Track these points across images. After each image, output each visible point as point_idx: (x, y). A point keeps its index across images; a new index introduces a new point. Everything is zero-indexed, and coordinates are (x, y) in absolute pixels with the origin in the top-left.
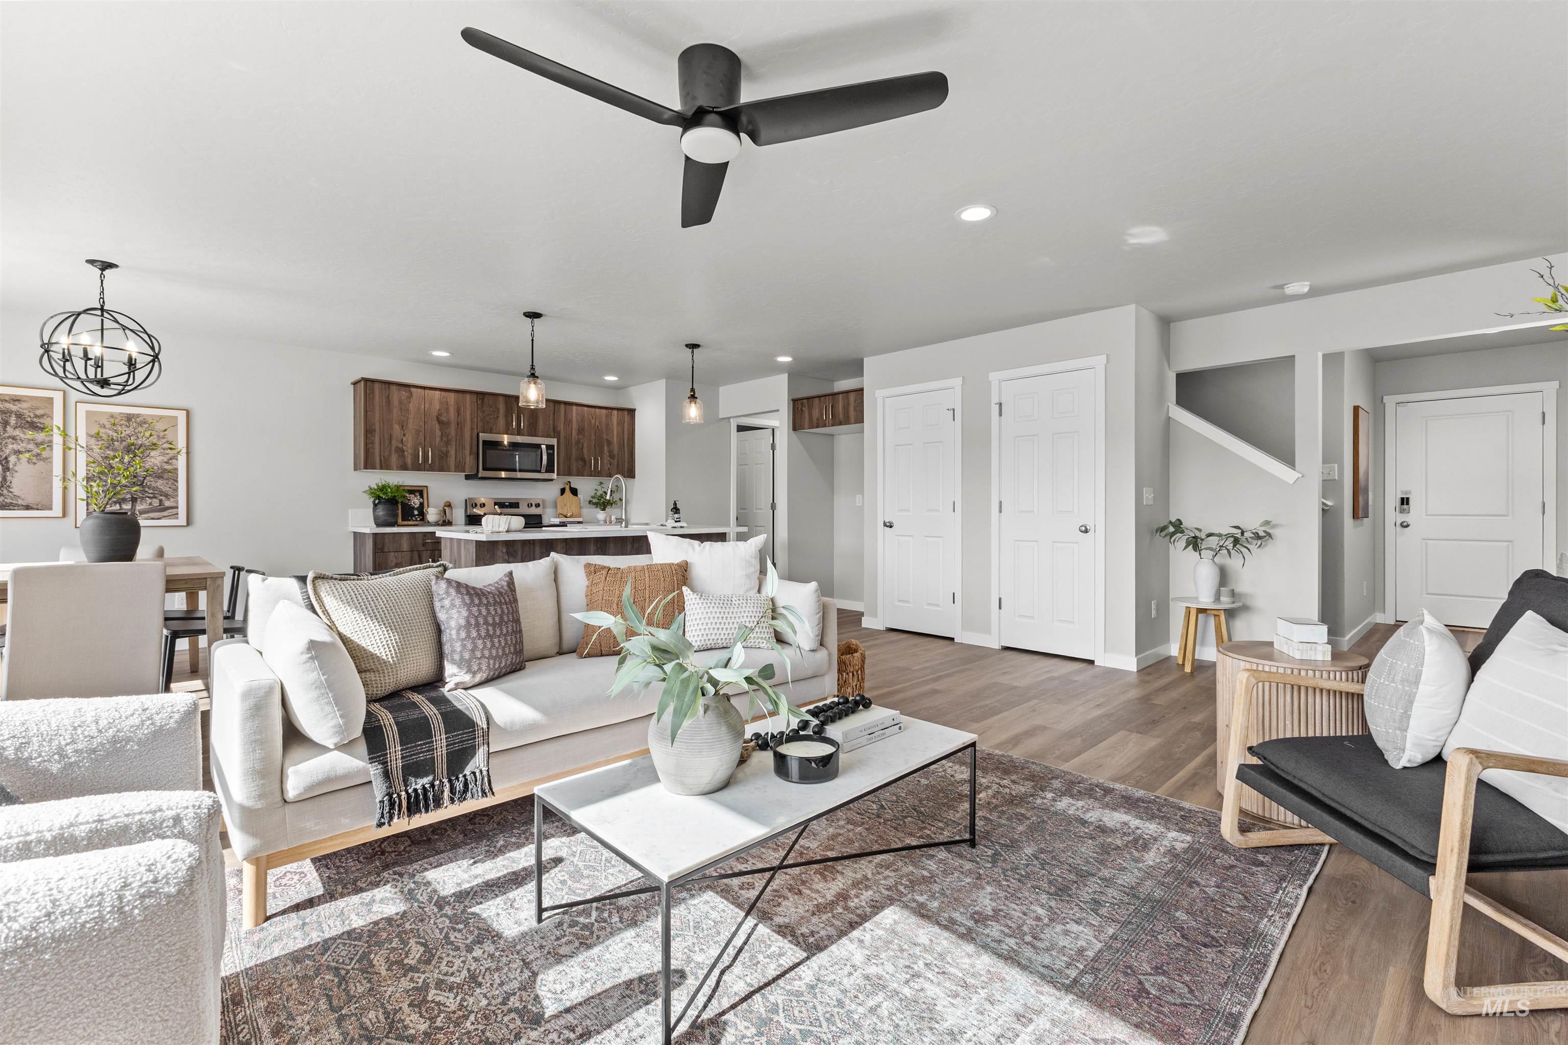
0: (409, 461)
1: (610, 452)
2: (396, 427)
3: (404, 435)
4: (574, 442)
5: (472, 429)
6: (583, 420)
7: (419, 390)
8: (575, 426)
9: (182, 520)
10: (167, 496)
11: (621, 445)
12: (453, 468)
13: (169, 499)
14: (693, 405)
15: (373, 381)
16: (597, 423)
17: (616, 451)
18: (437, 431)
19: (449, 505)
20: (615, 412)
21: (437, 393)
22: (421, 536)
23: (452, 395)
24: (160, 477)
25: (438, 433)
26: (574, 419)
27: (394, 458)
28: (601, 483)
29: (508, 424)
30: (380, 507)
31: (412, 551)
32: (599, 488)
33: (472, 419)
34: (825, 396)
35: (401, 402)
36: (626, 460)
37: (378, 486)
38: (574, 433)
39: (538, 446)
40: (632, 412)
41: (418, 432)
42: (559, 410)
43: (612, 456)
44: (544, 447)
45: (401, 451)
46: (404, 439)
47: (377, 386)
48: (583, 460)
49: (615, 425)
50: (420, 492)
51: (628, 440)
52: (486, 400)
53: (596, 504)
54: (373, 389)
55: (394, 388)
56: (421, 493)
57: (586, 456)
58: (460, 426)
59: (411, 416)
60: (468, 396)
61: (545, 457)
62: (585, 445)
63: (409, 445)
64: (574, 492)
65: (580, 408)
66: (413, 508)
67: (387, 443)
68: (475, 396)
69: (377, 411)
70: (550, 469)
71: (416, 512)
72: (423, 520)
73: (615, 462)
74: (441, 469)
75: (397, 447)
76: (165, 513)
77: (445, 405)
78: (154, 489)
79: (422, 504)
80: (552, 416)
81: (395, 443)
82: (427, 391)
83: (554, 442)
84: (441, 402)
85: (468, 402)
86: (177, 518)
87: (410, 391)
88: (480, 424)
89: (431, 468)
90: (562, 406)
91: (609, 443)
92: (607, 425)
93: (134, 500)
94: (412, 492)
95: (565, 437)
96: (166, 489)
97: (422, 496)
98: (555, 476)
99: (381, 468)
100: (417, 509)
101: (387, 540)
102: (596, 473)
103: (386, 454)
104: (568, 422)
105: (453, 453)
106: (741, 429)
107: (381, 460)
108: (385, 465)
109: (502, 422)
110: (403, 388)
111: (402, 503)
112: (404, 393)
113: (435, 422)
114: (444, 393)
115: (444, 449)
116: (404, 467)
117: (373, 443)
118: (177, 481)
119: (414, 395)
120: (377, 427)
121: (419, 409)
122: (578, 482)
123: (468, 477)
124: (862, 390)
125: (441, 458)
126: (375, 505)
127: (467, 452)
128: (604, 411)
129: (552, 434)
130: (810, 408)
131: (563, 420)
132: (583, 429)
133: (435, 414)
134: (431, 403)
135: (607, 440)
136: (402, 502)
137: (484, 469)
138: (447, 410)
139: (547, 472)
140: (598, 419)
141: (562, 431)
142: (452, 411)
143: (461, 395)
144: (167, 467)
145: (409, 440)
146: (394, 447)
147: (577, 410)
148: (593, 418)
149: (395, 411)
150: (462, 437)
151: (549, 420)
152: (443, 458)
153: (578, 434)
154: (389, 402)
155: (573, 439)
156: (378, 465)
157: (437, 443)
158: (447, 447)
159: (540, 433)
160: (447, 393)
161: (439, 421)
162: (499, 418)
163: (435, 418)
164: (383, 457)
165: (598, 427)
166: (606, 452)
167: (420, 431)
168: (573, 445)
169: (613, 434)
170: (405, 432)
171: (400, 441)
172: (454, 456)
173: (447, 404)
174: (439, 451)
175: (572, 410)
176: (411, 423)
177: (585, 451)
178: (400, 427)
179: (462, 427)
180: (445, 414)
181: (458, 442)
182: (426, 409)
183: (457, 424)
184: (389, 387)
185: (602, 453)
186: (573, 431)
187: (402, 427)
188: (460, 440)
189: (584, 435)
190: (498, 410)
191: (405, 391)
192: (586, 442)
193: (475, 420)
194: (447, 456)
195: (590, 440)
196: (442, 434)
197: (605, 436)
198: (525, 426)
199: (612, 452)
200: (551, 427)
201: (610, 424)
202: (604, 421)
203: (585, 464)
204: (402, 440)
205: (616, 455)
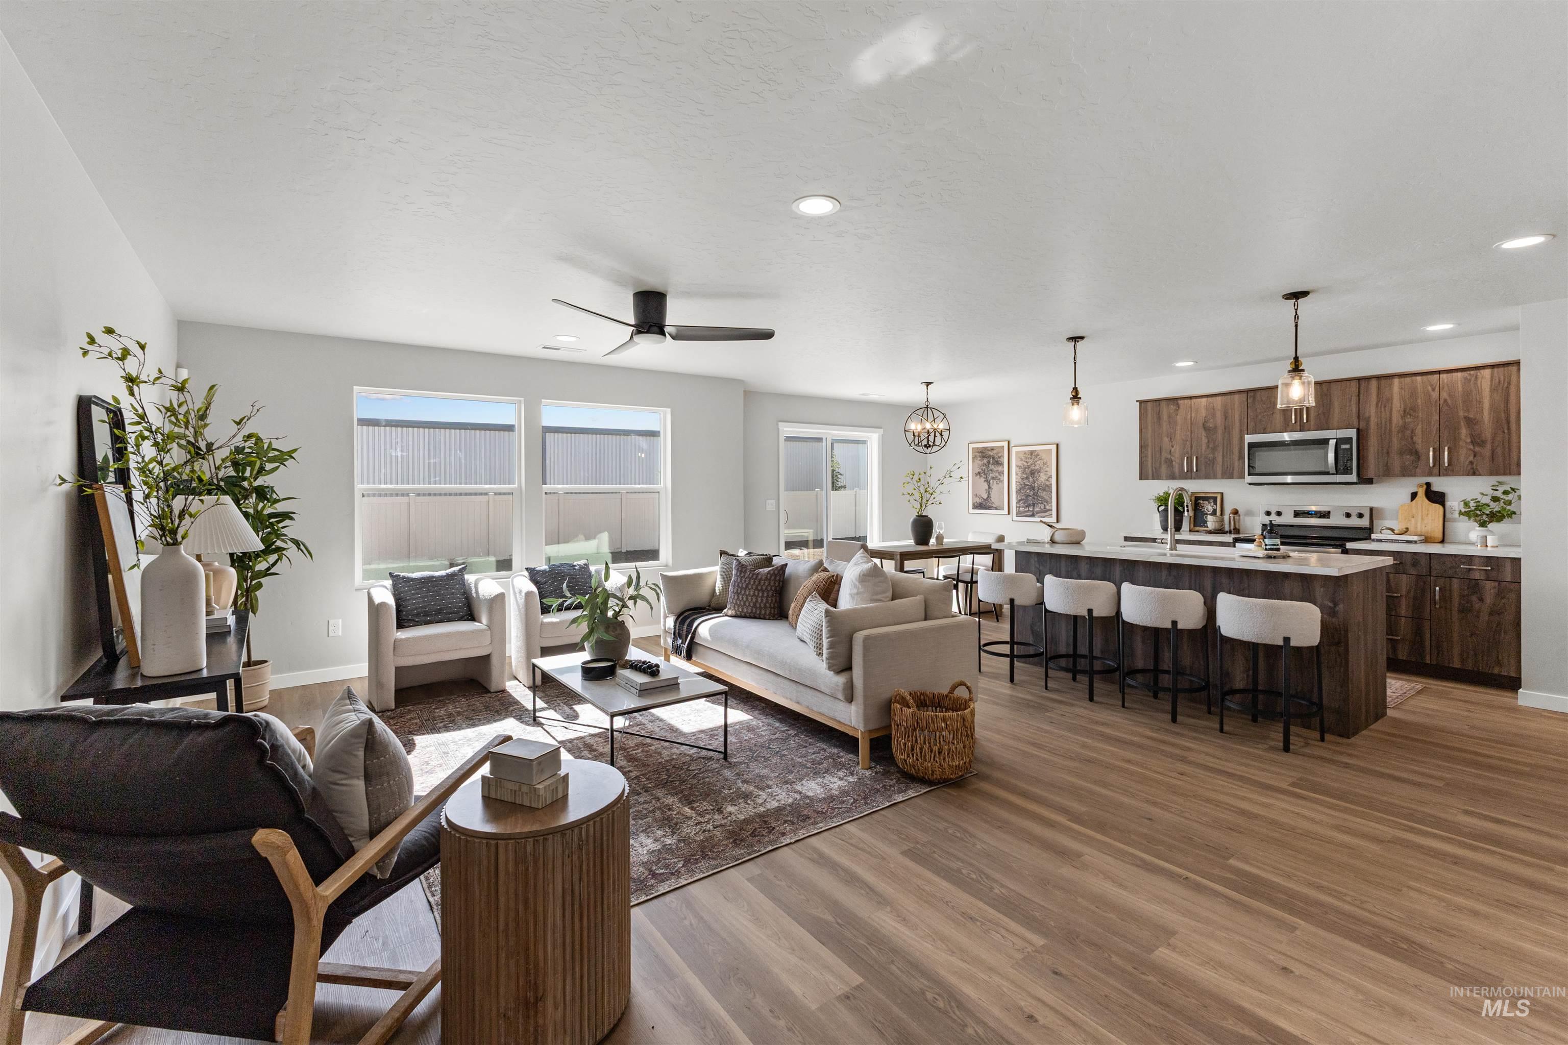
0: (1176, 470)
2: (1166, 439)
3: (1172, 446)
4: (1395, 429)
5: (1241, 431)
6: (1413, 395)
7: (1186, 401)
8: (1397, 404)
9: (1054, 519)
10: (1047, 502)
11: (1502, 423)
12: (1220, 474)
13: (1048, 504)
15: (1147, 402)
16: (1444, 395)
18: (1204, 438)
19: (1236, 513)
21: (1204, 400)
23: (1220, 399)
24: (1044, 490)
25: (1205, 440)
26: (1396, 397)
27: (1164, 470)
29: (1286, 420)
33: (1240, 420)
35: (1169, 417)
37: (1165, 493)
38: (1396, 416)
39: (1325, 442)
40: (1511, 366)
41: (1185, 441)
42: (1368, 389)
43: (1478, 442)
44: (1333, 442)
45: (1169, 462)
46: (1173, 450)
47: (1149, 404)
48: (1413, 452)
50: (1211, 498)
52: (1259, 397)
54: (1147, 408)
55: (1164, 404)
56: (1215, 499)
57: (1418, 447)
58: (1227, 429)
59: (1179, 428)
60: (1237, 397)
61: (1332, 455)
62: (1419, 431)
63: (1177, 455)
67: (1158, 455)
68: (1245, 394)
69: (1150, 428)
70: (1344, 469)
73: (1486, 451)
74: (1209, 477)
75: (1166, 458)
76: (1047, 514)
77: (1211, 411)
78: (1042, 498)
79: (1215, 511)
80: (1354, 399)
81: (1165, 455)
82: (1194, 401)
83: (1352, 433)
84: (1208, 410)
85: (1237, 403)
86: (1052, 517)
87: (1178, 404)
88: (1251, 425)
90: (1374, 383)
91: (1472, 422)
92: (1467, 395)
93: (1034, 505)
94: (1206, 499)
95: (1379, 425)
96: (1047, 497)
98: (1351, 478)
99: (1153, 479)
102: (1444, 472)
103: (1158, 465)
104: (1384, 402)
105: (1219, 459)
107: (1153, 470)
108: (1156, 476)
109: (1279, 418)
112: (1172, 407)
113: (1201, 430)
114: (1210, 399)
115: (1210, 456)
116: (1172, 477)
117: (1146, 456)
119: (1181, 407)
120: (1150, 444)
121: (1185, 419)
122: (1436, 484)
125: (1206, 465)
126: (1159, 512)
128: (1459, 375)
129: (1350, 425)
131: (1374, 402)
132: (1414, 409)
133: (1201, 421)
134: (1198, 413)
135: (1467, 418)
137: (1251, 475)
138: (1214, 416)
139: (1338, 473)
140: (1446, 388)
141: (1369, 417)
142: (1219, 416)
143: (1229, 397)
144: (1047, 483)
145: (1177, 450)
146: (1163, 459)
147: (1400, 383)
148: (1434, 390)
149: (1165, 426)
150: (1230, 441)
151: (1350, 406)
152: (1209, 464)
153: (1403, 417)
154: (1159, 418)
155: (1394, 425)
156: (1150, 476)
157: (1203, 451)
158: (1214, 454)
159: (1336, 424)
160: (1214, 398)
161: (1205, 428)
162: (1274, 415)
163: (1201, 425)
164: (1155, 469)
165: (1446, 401)
166: (1462, 437)
167: (1187, 440)
168: (1394, 433)
169: (1482, 408)
170: (1174, 442)
171: (1169, 451)
172: (1221, 463)
173: (1215, 410)
174: (1205, 458)
175: (1391, 386)
176: (1178, 434)
177: (1417, 439)
178: (1169, 439)
179: (1229, 431)
180: (1212, 420)
181: (1225, 447)
182: (1192, 419)
183: (1225, 428)
184: (1159, 404)
185: (1454, 439)
186: (1394, 412)
187: (1171, 439)
188: (1227, 445)
189: (1416, 417)
190: (1274, 405)
191: (1173, 405)
192: (1420, 426)
193: (1245, 420)
194: (1213, 463)
195: (1429, 423)
196: (1208, 441)
197: (1462, 413)
198: (1312, 418)
199: (1479, 436)
200: (1354, 415)
201: (1474, 392)
202: (1461, 389)
203: (1418, 459)
204: (1171, 451)
205: (1489, 439)
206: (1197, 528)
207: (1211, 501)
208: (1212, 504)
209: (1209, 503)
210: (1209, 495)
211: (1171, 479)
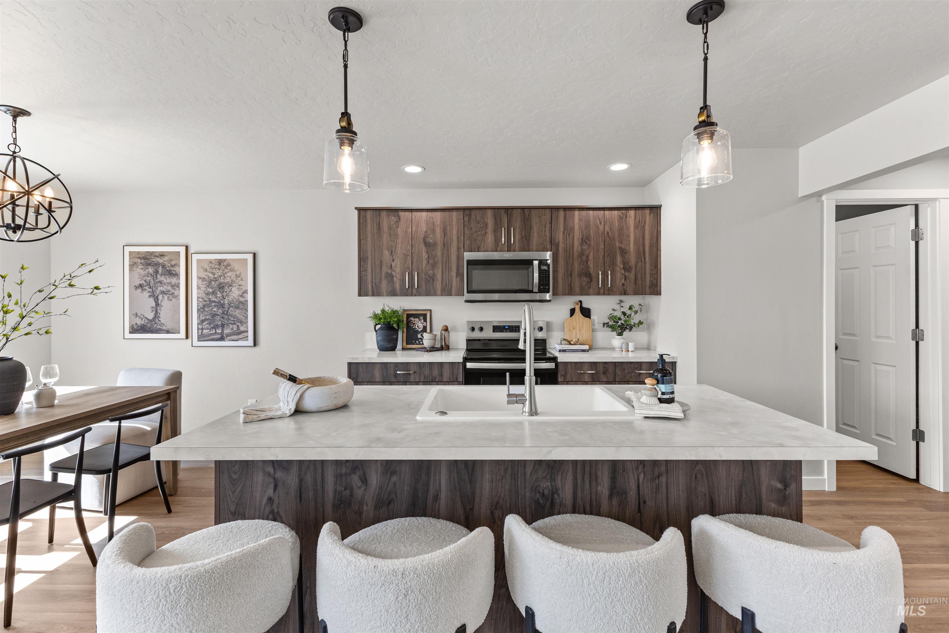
0: (397, 286)
1: (625, 263)
2: (386, 253)
3: (393, 261)
4: (576, 255)
5: (457, 248)
6: (587, 226)
7: (407, 213)
8: (577, 234)
9: (250, 342)
10: (241, 322)
11: (641, 254)
13: (242, 325)
14: (706, 143)
15: (366, 210)
16: (607, 229)
17: (633, 261)
18: (424, 253)
19: (447, 330)
20: (632, 213)
21: (425, 214)
23: (440, 214)
24: (237, 307)
25: (425, 256)
26: (577, 227)
27: (384, 285)
28: (621, 301)
29: (497, 240)
32: (616, 308)
33: (458, 238)
35: (390, 228)
36: (648, 271)
37: (382, 311)
38: (577, 243)
39: (529, 263)
40: (656, 210)
41: (406, 256)
42: (557, 218)
43: (627, 268)
44: (535, 263)
45: (390, 277)
46: (393, 264)
47: (369, 213)
48: (588, 275)
49: (632, 229)
50: (423, 315)
51: (651, 246)
52: (473, 217)
53: (613, 328)
54: (366, 217)
55: (384, 214)
56: (425, 316)
57: (591, 271)
58: (446, 245)
59: (399, 241)
60: (454, 214)
61: (537, 275)
62: (591, 257)
63: (398, 270)
64: (586, 313)
65: (584, 213)
66: (417, 332)
67: (378, 269)
68: (461, 213)
69: (369, 239)
70: (543, 289)
71: (419, 336)
73: (632, 276)
75: (387, 273)
76: (240, 336)
77: (431, 225)
78: (235, 317)
80: (548, 226)
81: (385, 269)
82: (414, 214)
83: (548, 255)
84: (427, 223)
85: (455, 219)
86: (247, 340)
87: (399, 216)
88: (467, 243)
89: (419, 294)
90: (562, 213)
91: (623, 252)
92: (621, 229)
93: (223, 326)
94: (416, 316)
95: (565, 250)
96: (240, 317)
98: (548, 296)
99: (373, 295)
100: (421, 332)
102: (607, 291)
103: (378, 281)
104: (568, 230)
105: (439, 276)
107: (372, 286)
108: (376, 293)
109: (490, 238)
110: (393, 213)
112: (393, 218)
113: (422, 245)
114: (430, 214)
115: (431, 272)
116: (393, 293)
117: (366, 270)
118: (247, 310)
119: (402, 219)
120: (370, 257)
121: (406, 232)
122: (589, 301)
126: (376, 330)
127: (453, 274)
128: (616, 213)
131: (561, 229)
132: (588, 238)
133: (422, 236)
134: (417, 226)
135: (620, 248)
137: (469, 292)
138: (434, 231)
139: (540, 291)
140: (608, 223)
141: (559, 243)
142: (438, 231)
143: (447, 213)
144: (242, 299)
145: (398, 265)
146: (384, 273)
147: (579, 215)
148: (601, 223)
149: (385, 237)
150: (449, 257)
151: (545, 231)
152: (429, 282)
153: (581, 244)
154: (379, 228)
155: (575, 251)
156: (370, 292)
157: (424, 266)
158: (434, 270)
159: (535, 248)
160: (433, 213)
161: (426, 244)
162: (487, 234)
163: (422, 240)
164: (374, 284)
165: (608, 233)
166: (618, 264)
167: (408, 255)
168: (575, 258)
169: (629, 241)
170: (394, 256)
171: (390, 266)
172: (440, 280)
173: (433, 224)
174: (426, 274)
175: (573, 216)
176: (399, 248)
177: (591, 264)
178: (390, 252)
179: (448, 248)
180: (431, 236)
181: (444, 264)
182: (413, 232)
183: (444, 245)
184: (380, 214)
185: (613, 265)
186: (575, 240)
187: (392, 252)
188: (446, 262)
189: (589, 245)
190: (487, 225)
191: (394, 216)
192: (592, 253)
193: (462, 238)
194: (433, 280)
195: (598, 251)
196: (428, 256)
197: (617, 244)
198: (517, 240)
199: (628, 263)
200: (548, 239)
201: (625, 228)
202: (617, 224)
203: (591, 281)
204: (391, 266)
205: (634, 266)
206: (409, 346)
207: (422, 318)
208: (422, 321)
209: (420, 320)
210: (419, 312)
211: (392, 296)
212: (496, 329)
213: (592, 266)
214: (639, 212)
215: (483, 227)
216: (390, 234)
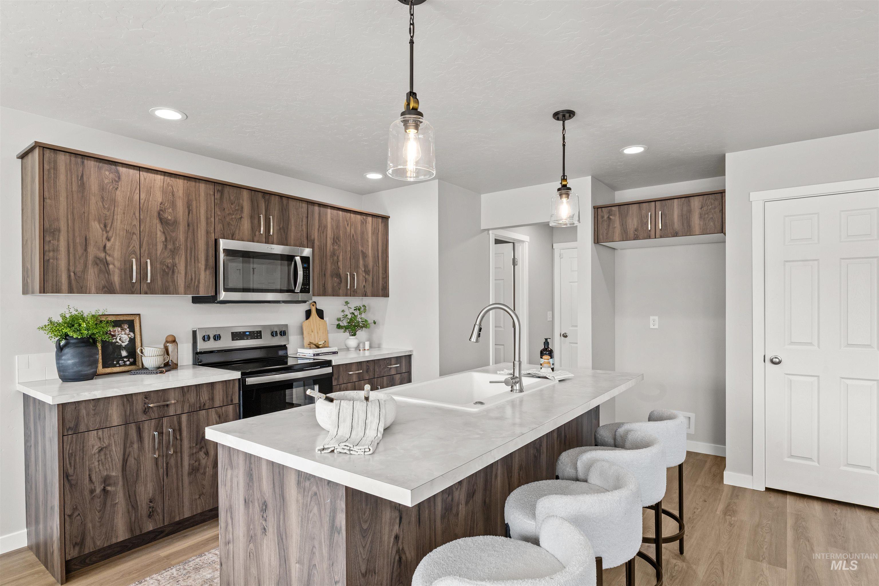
0: (116, 279)
1: (366, 266)
2: (96, 226)
3: (108, 239)
4: (329, 254)
5: (208, 233)
6: (338, 226)
7: (131, 171)
8: (330, 233)
11: (376, 259)
12: (182, 289)
15: (55, 150)
16: (352, 231)
17: (370, 265)
18: (159, 234)
19: (174, 341)
20: (370, 219)
21: (159, 178)
22: (140, 398)
23: (180, 182)
25: (160, 237)
26: (329, 226)
27: (91, 275)
28: (347, 303)
29: (255, 228)
30: (68, 352)
31: (126, 424)
32: (345, 308)
33: (207, 219)
34: (649, 202)
35: (102, 188)
36: (381, 275)
37: (64, 317)
38: (329, 242)
39: (292, 258)
40: (385, 219)
41: (130, 234)
42: (313, 212)
43: (367, 272)
44: (298, 259)
45: (102, 263)
46: (108, 245)
47: (62, 159)
48: (338, 276)
49: (370, 234)
50: (128, 323)
51: (382, 253)
52: (226, 195)
54: (55, 162)
55: (91, 164)
56: (131, 324)
57: (341, 271)
58: (191, 227)
59: (119, 210)
60: (202, 186)
61: (300, 273)
62: (341, 258)
63: (117, 254)
64: (321, 314)
65: (336, 212)
66: (120, 347)
67: (80, 250)
68: (211, 187)
70: (305, 289)
71: (124, 353)
72: (134, 363)
73: (370, 278)
74: (165, 291)
75: (97, 258)
77: (170, 196)
79: (132, 341)
80: (305, 220)
81: (92, 251)
82: (143, 174)
83: (307, 252)
84: (164, 192)
85: (202, 194)
87: (118, 172)
88: (219, 227)
89: (151, 290)
90: (317, 208)
91: (365, 256)
92: (362, 233)
94: (118, 324)
95: (320, 248)
97: (132, 328)
98: (306, 296)
99: (71, 291)
100: (126, 348)
101: (83, 412)
102: (352, 293)
103: (79, 268)
104: (322, 228)
105: (181, 267)
106: (498, 242)
107: (69, 277)
108: (75, 286)
109: (246, 224)
110: (106, 166)
111: (104, 342)
112: (107, 172)
113: (156, 221)
114: (168, 179)
115: (169, 261)
116: (107, 289)
117: (56, 250)
119: (123, 177)
121: (131, 199)
122: (321, 303)
123: (196, 300)
124: (722, 193)
125: (165, 274)
126: (60, 349)
127: (202, 265)
128: (359, 216)
129: (305, 243)
130: (623, 218)
131: (317, 227)
132: (338, 238)
133: (155, 207)
134: (149, 192)
135: (362, 251)
136: (102, 341)
137: (226, 290)
138: (173, 204)
139: (302, 291)
140: (353, 227)
141: (314, 240)
142: (180, 205)
143: (194, 184)
145: (117, 247)
146: (91, 258)
147: (331, 214)
148: (348, 225)
149: (93, 200)
150: (194, 242)
151: (302, 226)
152: (168, 274)
153: (333, 244)
154: (82, 185)
155: (328, 251)
156: (63, 286)
157: (159, 252)
158: (173, 259)
159: (292, 242)
161: (163, 221)
162: (242, 219)
163: (156, 214)
164: (72, 274)
165: (353, 236)
166: (361, 267)
167: (134, 233)
168: (328, 258)
169: (368, 245)
170: (110, 234)
171: (102, 248)
172: (183, 272)
173: (173, 195)
174: (162, 263)
175: (326, 214)
176: (119, 222)
177: (340, 264)
178: (102, 226)
179: (194, 230)
180: (170, 210)
181: (188, 251)
182: (142, 201)
183: (188, 225)
184: (83, 162)
185: (357, 267)
186: (328, 239)
187: (105, 226)
188: (191, 249)
189: (339, 246)
190: (242, 208)
191: (110, 171)
192: (341, 254)
193: (213, 219)
194: (173, 272)
195: (346, 252)
196: (166, 239)
197: (360, 248)
198: (275, 232)
199: (367, 267)
200: (305, 235)
201: (365, 233)
202: (360, 229)
203: (341, 281)
204: (105, 247)
205: (371, 270)
206: (108, 370)
207: (126, 326)
208: (127, 331)
209: (123, 329)
210: (121, 318)
211: (105, 293)
212: (237, 336)
213: (341, 267)
214: (375, 219)
215: (238, 210)
216: (102, 198)
